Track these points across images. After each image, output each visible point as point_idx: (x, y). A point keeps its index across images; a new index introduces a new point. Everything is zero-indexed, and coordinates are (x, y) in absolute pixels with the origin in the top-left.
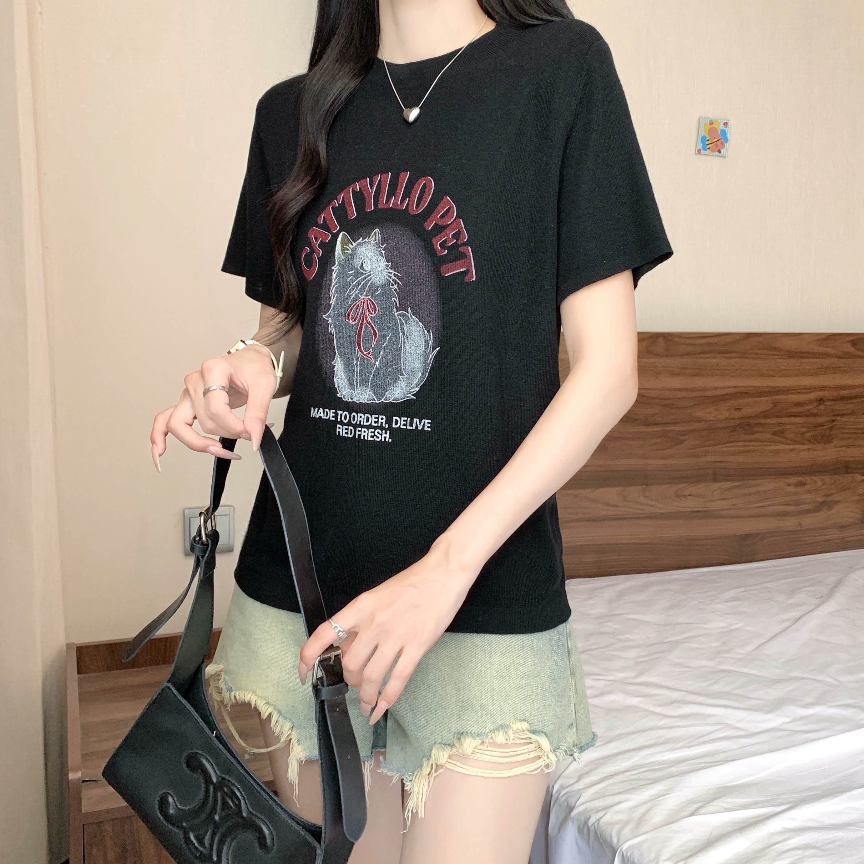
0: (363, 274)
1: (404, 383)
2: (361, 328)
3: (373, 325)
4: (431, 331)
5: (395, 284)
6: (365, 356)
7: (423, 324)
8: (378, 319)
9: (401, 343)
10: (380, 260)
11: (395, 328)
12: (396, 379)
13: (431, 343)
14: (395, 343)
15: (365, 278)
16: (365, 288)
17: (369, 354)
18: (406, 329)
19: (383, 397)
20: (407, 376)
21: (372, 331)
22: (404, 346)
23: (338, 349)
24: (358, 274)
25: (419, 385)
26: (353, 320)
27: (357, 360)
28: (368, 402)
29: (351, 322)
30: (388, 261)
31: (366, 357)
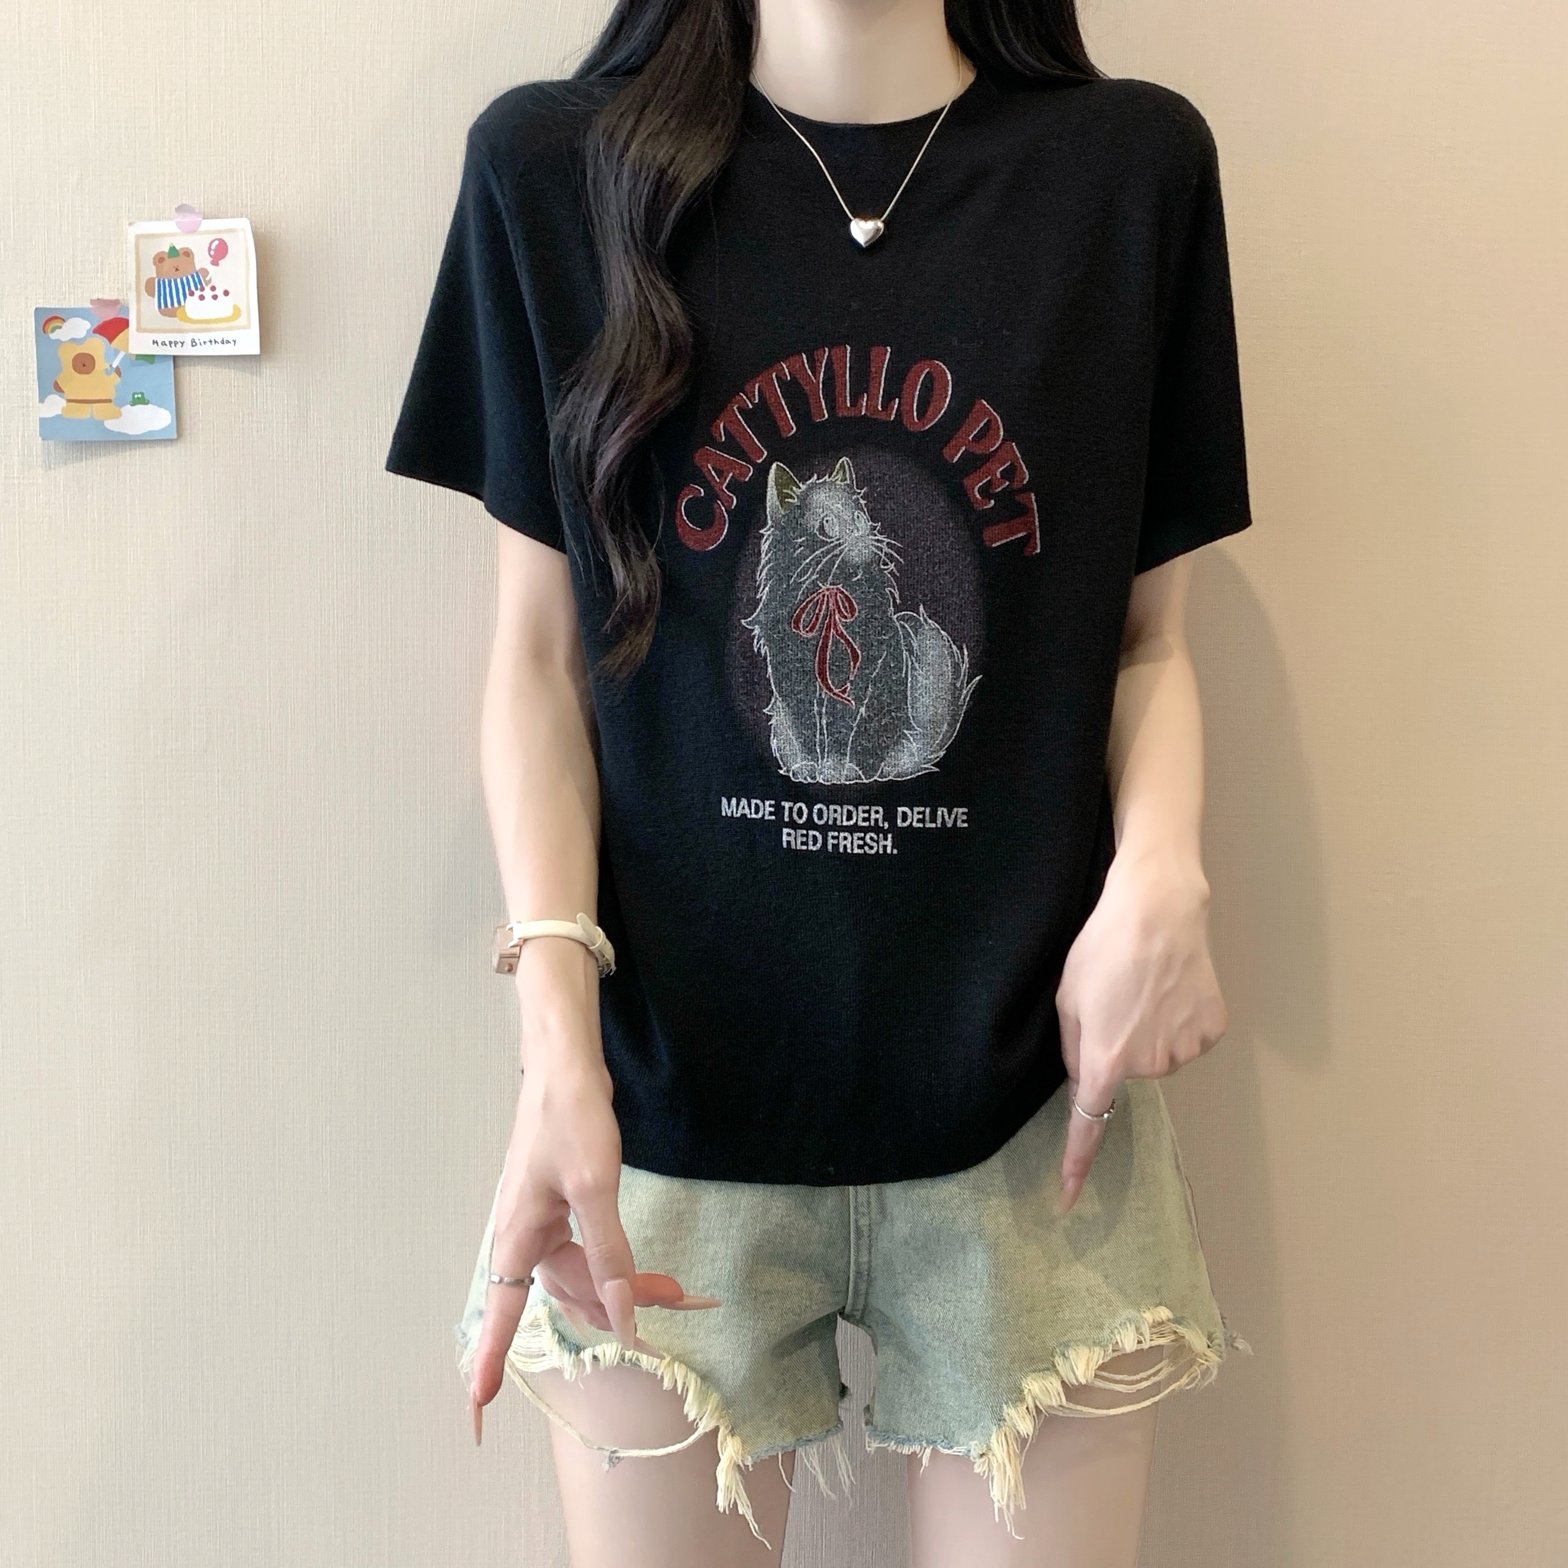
0: (824, 543)
1: (914, 744)
2: (825, 646)
3: (850, 639)
4: (964, 646)
5: (892, 563)
6: (835, 697)
7: (948, 633)
8: (859, 627)
9: (907, 671)
10: (858, 517)
11: (893, 643)
12: (900, 736)
13: (965, 667)
14: (896, 670)
15: (828, 552)
16: (830, 571)
17: (844, 692)
18: (915, 645)
19: (877, 772)
20: (920, 730)
21: (849, 651)
22: (913, 676)
23: (778, 685)
24: (813, 544)
25: (944, 746)
26: (807, 629)
27: (820, 704)
28: (848, 783)
29: (802, 633)
30: (873, 519)
31: (840, 699)
